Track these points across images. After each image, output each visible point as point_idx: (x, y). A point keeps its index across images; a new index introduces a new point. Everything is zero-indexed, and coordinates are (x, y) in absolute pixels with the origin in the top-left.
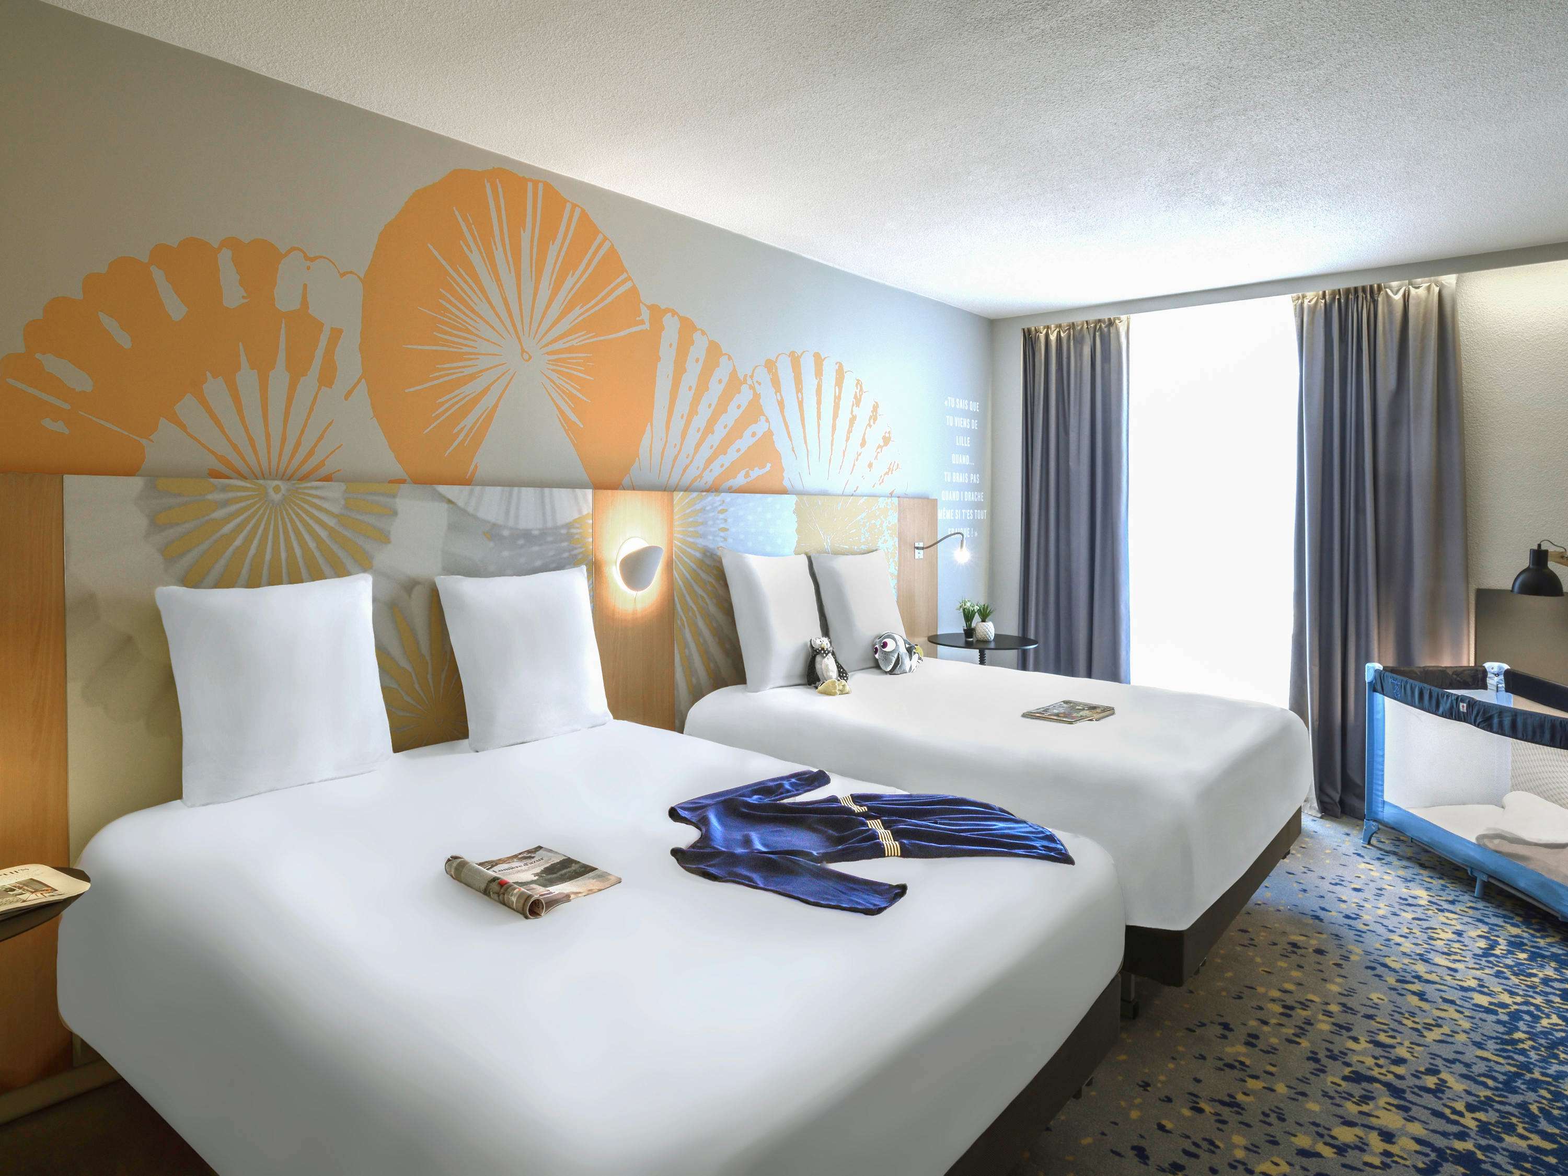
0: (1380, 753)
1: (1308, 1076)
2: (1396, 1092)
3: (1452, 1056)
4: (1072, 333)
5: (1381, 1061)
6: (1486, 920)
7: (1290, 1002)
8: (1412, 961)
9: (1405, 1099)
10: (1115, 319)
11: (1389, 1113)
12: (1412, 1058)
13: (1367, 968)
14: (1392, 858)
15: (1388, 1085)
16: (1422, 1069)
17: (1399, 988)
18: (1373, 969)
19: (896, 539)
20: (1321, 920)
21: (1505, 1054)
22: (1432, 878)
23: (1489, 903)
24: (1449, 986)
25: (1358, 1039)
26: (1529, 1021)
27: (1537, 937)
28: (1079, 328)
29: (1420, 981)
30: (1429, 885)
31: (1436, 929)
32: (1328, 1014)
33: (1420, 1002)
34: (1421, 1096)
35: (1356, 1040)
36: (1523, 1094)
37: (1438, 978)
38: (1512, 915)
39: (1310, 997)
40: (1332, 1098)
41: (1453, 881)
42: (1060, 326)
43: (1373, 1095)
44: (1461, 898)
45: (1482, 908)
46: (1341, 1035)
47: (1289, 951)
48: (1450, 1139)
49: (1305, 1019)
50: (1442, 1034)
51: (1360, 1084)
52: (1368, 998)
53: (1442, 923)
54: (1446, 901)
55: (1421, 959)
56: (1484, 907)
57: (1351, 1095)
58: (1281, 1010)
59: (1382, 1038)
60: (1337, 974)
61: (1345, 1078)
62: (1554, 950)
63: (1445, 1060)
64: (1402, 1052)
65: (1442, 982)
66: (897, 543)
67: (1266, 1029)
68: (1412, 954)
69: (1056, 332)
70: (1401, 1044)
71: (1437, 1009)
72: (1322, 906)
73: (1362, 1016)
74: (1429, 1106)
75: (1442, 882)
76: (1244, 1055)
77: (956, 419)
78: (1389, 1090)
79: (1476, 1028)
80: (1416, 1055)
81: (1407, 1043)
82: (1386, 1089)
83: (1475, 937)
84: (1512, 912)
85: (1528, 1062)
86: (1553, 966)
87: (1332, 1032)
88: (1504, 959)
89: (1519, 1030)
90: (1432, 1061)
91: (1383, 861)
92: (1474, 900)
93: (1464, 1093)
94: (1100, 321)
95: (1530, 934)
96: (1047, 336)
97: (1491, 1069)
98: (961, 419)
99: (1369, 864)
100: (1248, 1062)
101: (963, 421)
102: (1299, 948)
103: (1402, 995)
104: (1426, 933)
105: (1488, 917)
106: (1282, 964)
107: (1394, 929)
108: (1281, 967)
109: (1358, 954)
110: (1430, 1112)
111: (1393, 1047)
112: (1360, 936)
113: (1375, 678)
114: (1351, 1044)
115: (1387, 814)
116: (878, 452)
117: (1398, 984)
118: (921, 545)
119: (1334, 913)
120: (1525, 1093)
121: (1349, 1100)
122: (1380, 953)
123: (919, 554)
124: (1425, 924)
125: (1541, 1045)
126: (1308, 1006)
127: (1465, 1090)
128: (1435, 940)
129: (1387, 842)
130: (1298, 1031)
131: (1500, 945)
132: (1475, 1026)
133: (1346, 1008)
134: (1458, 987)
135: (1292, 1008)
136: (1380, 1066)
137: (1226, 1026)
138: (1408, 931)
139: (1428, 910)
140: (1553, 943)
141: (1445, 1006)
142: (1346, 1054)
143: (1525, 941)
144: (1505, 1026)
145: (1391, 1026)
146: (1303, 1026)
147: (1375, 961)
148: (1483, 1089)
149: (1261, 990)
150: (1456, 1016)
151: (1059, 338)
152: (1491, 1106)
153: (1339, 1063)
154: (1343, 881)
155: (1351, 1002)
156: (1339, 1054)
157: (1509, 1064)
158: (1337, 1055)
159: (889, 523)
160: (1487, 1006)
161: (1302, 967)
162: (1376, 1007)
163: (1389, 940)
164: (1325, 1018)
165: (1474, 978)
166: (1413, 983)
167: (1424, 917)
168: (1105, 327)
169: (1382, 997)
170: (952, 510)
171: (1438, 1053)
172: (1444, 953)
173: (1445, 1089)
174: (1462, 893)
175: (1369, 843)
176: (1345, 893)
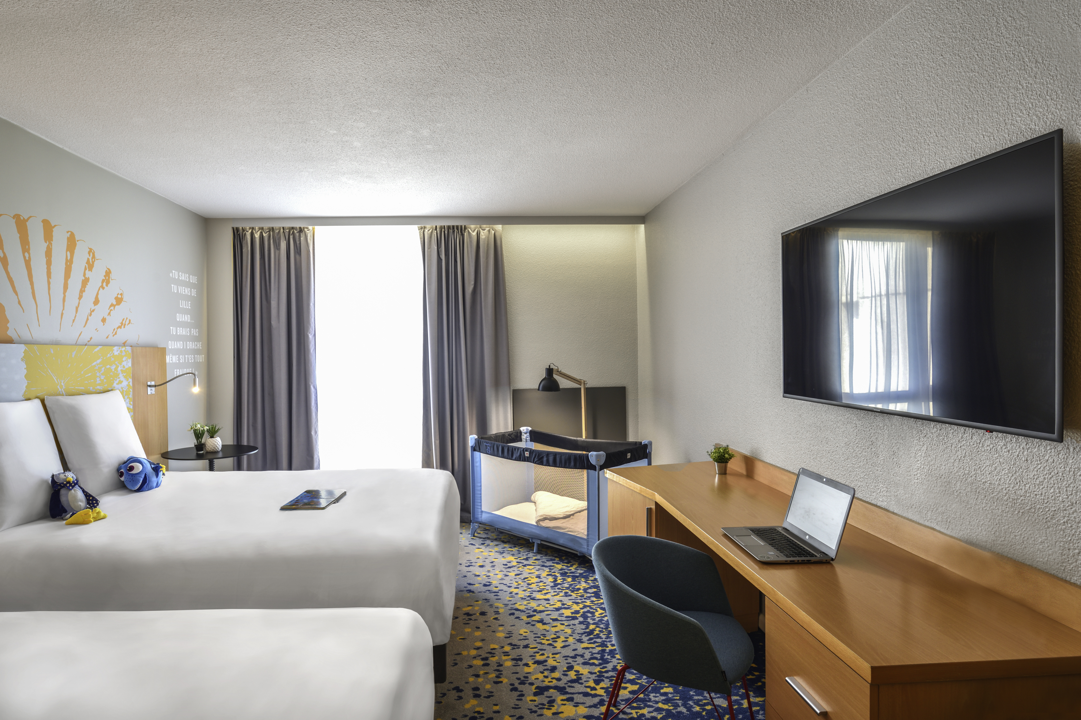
0: (479, 485)
1: (517, 702)
2: (562, 690)
3: (572, 654)
4: (272, 234)
5: (546, 673)
6: (545, 564)
7: (484, 655)
8: (528, 602)
9: (567, 693)
10: (304, 228)
11: (565, 706)
12: (557, 664)
13: (510, 614)
14: (488, 542)
15: (556, 688)
16: (565, 669)
17: (530, 621)
18: (513, 614)
19: (131, 380)
20: (473, 592)
21: (592, 641)
22: (511, 548)
23: (542, 554)
24: (551, 611)
25: (528, 664)
26: (591, 617)
27: (569, 567)
28: (277, 231)
29: (537, 613)
30: (512, 553)
31: (528, 578)
32: (506, 654)
33: (544, 626)
34: (573, 687)
35: (527, 665)
36: (611, 662)
37: (544, 607)
38: (553, 558)
39: (493, 646)
40: (535, 712)
41: (521, 547)
42: (262, 229)
43: (553, 698)
44: (529, 556)
45: (540, 558)
46: (519, 665)
47: (467, 619)
48: (599, 708)
49: (497, 663)
50: (562, 641)
51: (543, 694)
52: (520, 634)
53: (529, 573)
54: (524, 559)
55: (531, 599)
56: (541, 557)
57: (543, 704)
58: (482, 663)
59: (538, 657)
60: (497, 625)
61: (535, 694)
62: (579, 571)
63: (572, 657)
64: (551, 662)
65: (546, 609)
66: (131, 384)
67: (480, 680)
68: (526, 597)
69: (259, 232)
70: (548, 657)
71: (553, 627)
72: (469, 582)
73: (523, 648)
74: (580, 691)
75: (516, 549)
76: (478, 705)
77: (179, 288)
78: (558, 691)
79: (574, 631)
80: (558, 661)
81: (551, 656)
82: (556, 691)
83: (546, 576)
84: (553, 556)
85: (602, 641)
86: (584, 580)
87: (514, 666)
88: (564, 585)
89: (590, 624)
90: (567, 661)
91: (485, 545)
92: (535, 555)
93: (589, 674)
94: (293, 228)
95: (566, 566)
96: (252, 234)
97: (593, 654)
98: (184, 288)
99: (479, 548)
100: (481, 710)
101: (184, 289)
102: (471, 615)
103: (534, 625)
104: (525, 582)
105: (546, 563)
106: (468, 630)
107: (510, 585)
108: (468, 632)
109: (502, 608)
110: (582, 695)
111: (546, 661)
112: (497, 595)
113: (475, 443)
114: (527, 669)
115: (484, 518)
116: (111, 310)
117: (529, 619)
118: (153, 383)
119: (477, 585)
120: (611, 660)
121: (544, 708)
122: (512, 603)
123: (150, 391)
124: (522, 577)
125: (602, 628)
126: (494, 654)
127: (589, 672)
128: (531, 585)
129: (482, 532)
130: (497, 673)
131: (558, 577)
132: (573, 630)
133: (514, 646)
134: (555, 609)
135: (486, 659)
136: (546, 677)
137: (458, 689)
138: (517, 584)
139: (519, 567)
140: (577, 568)
141: (555, 624)
142: (527, 677)
143: (566, 571)
144: (584, 624)
145: (539, 648)
146: (498, 668)
147: (512, 609)
148: (596, 667)
149: (465, 653)
150: (563, 627)
151: (262, 237)
152: (603, 676)
153: (527, 685)
154: (472, 563)
155: (514, 641)
156: (524, 679)
157: (597, 646)
158: (524, 680)
159: (124, 367)
160: (571, 615)
161: (479, 628)
162: (526, 639)
163: (511, 593)
164: (506, 658)
165: (558, 601)
166: (535, 615)
167: (519, 572)
168: (297, 233)
169: (526, 631)
170: (177, 356)
171: (567, 655)
172: (539, 591)
173: (580, 676)
174: (528, 553)
175: (474, 536)
176: (477, 571)
